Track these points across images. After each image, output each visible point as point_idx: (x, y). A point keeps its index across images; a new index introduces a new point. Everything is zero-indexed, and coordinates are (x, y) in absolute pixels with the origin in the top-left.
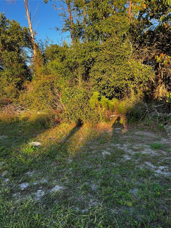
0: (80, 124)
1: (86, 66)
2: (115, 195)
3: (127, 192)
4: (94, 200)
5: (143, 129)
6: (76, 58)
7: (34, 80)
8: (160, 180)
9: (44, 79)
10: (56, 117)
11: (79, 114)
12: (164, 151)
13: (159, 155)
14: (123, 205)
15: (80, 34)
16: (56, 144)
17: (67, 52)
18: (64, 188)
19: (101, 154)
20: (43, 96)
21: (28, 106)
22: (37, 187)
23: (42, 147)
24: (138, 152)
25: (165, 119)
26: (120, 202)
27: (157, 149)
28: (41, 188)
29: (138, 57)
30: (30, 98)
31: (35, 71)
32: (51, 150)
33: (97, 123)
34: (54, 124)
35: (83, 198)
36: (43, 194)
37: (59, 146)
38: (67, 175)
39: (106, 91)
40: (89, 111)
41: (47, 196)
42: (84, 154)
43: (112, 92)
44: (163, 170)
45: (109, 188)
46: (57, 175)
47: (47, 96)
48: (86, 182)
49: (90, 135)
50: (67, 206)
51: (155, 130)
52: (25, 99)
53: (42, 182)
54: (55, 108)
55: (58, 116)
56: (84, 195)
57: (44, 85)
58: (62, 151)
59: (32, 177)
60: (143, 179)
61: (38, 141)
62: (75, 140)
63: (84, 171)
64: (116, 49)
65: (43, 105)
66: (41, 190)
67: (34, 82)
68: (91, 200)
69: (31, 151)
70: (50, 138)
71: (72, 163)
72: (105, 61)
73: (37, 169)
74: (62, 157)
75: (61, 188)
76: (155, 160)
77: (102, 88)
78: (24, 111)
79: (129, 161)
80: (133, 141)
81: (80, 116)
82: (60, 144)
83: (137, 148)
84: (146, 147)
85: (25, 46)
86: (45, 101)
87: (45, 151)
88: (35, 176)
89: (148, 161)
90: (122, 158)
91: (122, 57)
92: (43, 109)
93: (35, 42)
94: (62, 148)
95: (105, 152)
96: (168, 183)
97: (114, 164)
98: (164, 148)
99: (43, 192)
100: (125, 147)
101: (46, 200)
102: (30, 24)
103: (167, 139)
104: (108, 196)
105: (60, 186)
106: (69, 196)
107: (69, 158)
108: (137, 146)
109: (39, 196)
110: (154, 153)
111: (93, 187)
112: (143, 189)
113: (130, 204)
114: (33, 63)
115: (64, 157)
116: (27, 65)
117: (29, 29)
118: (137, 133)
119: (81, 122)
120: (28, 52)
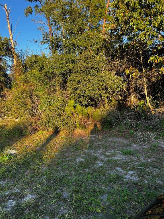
0: (57, 131)
1: (63, 76)
2: (85, 202)
3: (97, 198)
4: (65, 208)
5: (115, 136)
6: (54, 68)
7: (14, 88)
8: (129, 185)
10: (34, 125)
11: (56, 121)
12: (134, 156)
13: (130, 160)
14: (92, 211)
15: (57, 47)
16: (32, 152)
17: (46, 63)
18: (36, 197)
19: (76, 160)
20: (22, 104)
21: (7, 113)
22: (9, 197)
23: (18, 155)
24: (110, 158)
25: (136, 126)
26: (89, 209)
27: (127, 154)
28: (12, 197)
29: (111, 69)
30: (8, 105)
31: (15, 79)
32: (26, 158)
33: (74, 130)
34: (32, 131)
35: (54, 206)
36: (14, 203)
37: (35, 153)
38: (40, 183)
39: (82, 99)
40: (66, 118)
41: (17, 205)
42: (59, 161)
43: (88, 101)
44: (131, 175)
45: (80, 195)
46: (30, 184)
47: (25, 104)
48: (59, 190)
49: (66, 141)
50: (37, 216)
51: (127, 137)
52: (4, 107)
53: (14, 191)
54: (33, 116)
55: (35, 123)
56: (56, 203)
57: (23, 93)
58: (37, 159)
59: (5, 186)
60: (113, 185)
61: (14, 149)
62: (51, 147)
63: (57, 179)
64: (91, 61)
65: (21, 112)
66: (13, 200)
67: (13, 90)
68: (62, 208)
69: (6, 159)
70: (26, 146)
71: (46, 171)
72: (81, 72)
73: (10, 178)
75: (33, 196)
76: (125, 166)
77: (79, 97)
79: (101, 167)
80: (106, 147)
81: (57, 124)
82: (36, 151)
83: (109, 154)
84: (118, 153)
85: (6, 55)
87: (20, 159)
88: (8, 185)
89: (118, 166)
90: (94, 164)
91: (96, 69)
92: (21, 116)
93: (15, 51)
94: (37, 156)
95: (79, 158)
96: (136, 188)
97: (87, 170)
98: (134, 154)
99: (14, 202)
100: (98, 153)
101: (16, 210)
102: (11, 35)
103: (137, 145)
104: (78, 203)
105: (32, 195)
106: (40, 205)
107: (44, 165)
108: (109, 152)
109: (9, 206)
110: (125, 158)
111: (65, 194)
112: (113, 194)
113: (99, 210)
114: (13, 72)
115: (38, 165)
116: (7, 73)
117: (10, 39)
118: (110, 139)
119: (58, 129)
120: (8, 61)
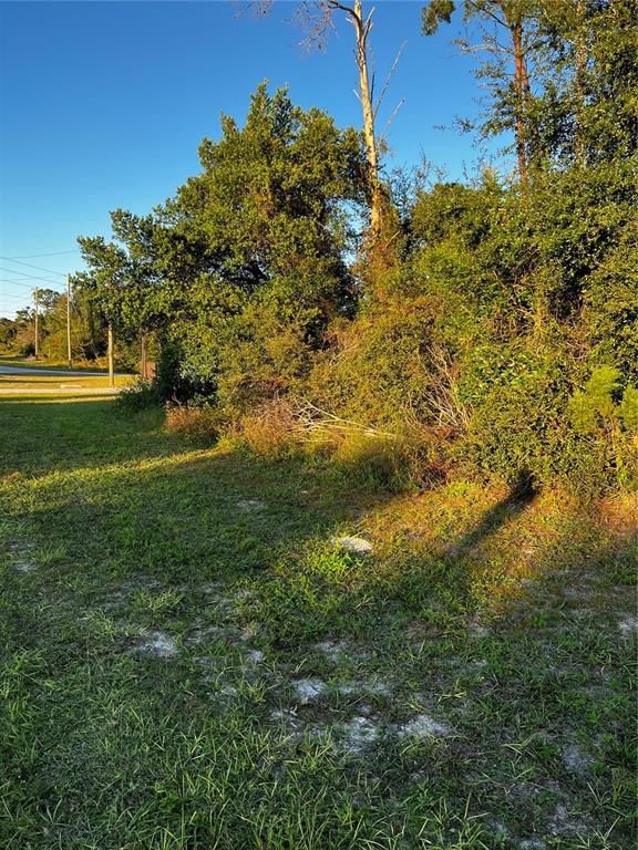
0: (524, 491)
1: (569, 262)
4: (574, 812)
6: (530, 233)
7: (364, 317)
9: (398, 311)
10: (432, 456)
11: (524, 449)
15: (554, 139)
16: (427, 556)
17: (497, 211)
18: (453, 733)
19: (616, 626)
20: (392, 374)
21: (338, 407)
22: (354, 706)
23: (377, 559)
28: (366, 710)
30: (344, 377)
31: (369, 282)
32: (406, 575)
33: (602, 494)
34: (424, 479)
35: (526, 791)
37: (440, 565)
38: (465, 685)
40: (567, 441)
41: (385, 745)
42: (538, 615)
46: (428, 676)
47: (403, 374)
48: (544, 731)
49: (569, 540)
50: (459, 807)
52: (329, 382)
53: (370, 689)
54: (429, 421)
55: (439, 450)
56: (532, 781)
57: (400, 335)
58: (449, 587)
59: (337, 662)
61: (364, 536)
62: (502, 553)
63: (535, 683)
65: (387, 406)
66: (367, 718)
67: (363, 321)
68: (561, 810)
69: (338, 568)
70: (407, 532)
71: (487, 641)
73: (356, 638)
74: (450, 613)
75: (439, 727)
78: (322, 423)
81: (528, 461)
82: (442, 558)
85: (346, 195)
86: (395, 391)
87: (385, 577)
88: (349, 661)
92: (385, 420)
93: (379, 178)
94: (450, 576)
95: (631, 621)
99: (371, 727)
101: (381, 760)
102: (369, 117)
105: (436, 720)
106: (469, 770)
107: (478, 618)
109: (357, 738)
111: (572, 756)
114: (364, 256)
115: (453, 611)
116: (346, 261)
117: (363, 135)
119: (531, 484)
120: (353, 217)
